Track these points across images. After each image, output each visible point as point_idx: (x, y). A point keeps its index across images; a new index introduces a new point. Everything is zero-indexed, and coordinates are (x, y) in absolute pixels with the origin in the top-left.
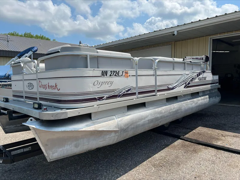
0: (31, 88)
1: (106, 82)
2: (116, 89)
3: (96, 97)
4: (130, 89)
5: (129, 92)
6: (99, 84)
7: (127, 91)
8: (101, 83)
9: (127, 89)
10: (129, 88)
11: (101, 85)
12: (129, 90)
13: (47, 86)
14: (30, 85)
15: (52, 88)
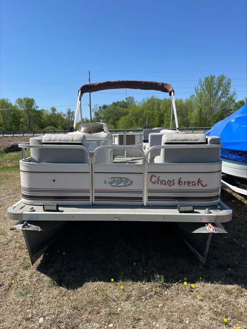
0: (122, 184)
14: (117, 180)
15: (189, 184)
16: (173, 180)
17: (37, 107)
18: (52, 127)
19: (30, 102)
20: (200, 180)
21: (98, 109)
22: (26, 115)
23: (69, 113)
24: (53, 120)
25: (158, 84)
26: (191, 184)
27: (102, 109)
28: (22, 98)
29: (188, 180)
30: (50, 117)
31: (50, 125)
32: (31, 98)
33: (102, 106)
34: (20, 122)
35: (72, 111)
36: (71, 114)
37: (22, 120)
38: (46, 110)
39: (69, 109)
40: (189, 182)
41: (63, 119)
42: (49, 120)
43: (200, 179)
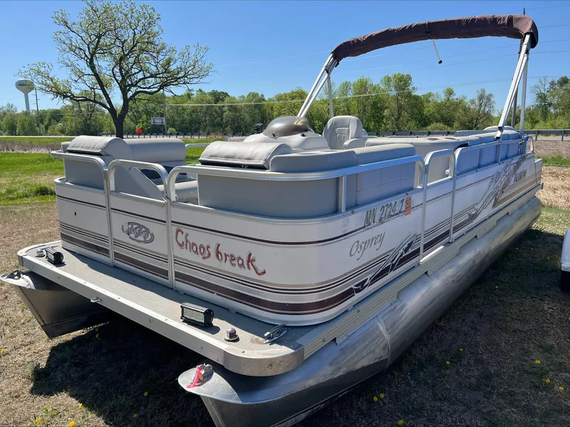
0: (141, 238)
1: (372, 240)
2: (388, 252)
3: (353, 286)
4: (412, 243)
5: (410, 251)
6: (359, 250)
7: (406, 250)
8: (363, 245)
9: (406, 246)
10: (409, 242)
11: (364, 249)
12: (410, 245)
13: (213, 250)
14: (136, 228)
15: (233, 262)
16: (208, 247)
17: (414, 88)
18: (441, 125)
19: (403, 82)
20: (252, 257)
21: (547, 86)
22: (394, 105)
23: (481, 98)
24: (444, 112)
25: (500, 19)
26: (235, 262)
27: (557, 87)
28: (391, 75)
29: (232, 253)
30: (440, 107)
31: (437, 121)
32: (405, 74)
33: (557, 79)
34: (383, 117)
35: (487, 93)
36: (484, 99)
37: (386, 112)
38: (435, 93)
39: (483, 91)
40: (232, 258)
41: (466, 110)
42: (438, 112)
43: (250, 255)
